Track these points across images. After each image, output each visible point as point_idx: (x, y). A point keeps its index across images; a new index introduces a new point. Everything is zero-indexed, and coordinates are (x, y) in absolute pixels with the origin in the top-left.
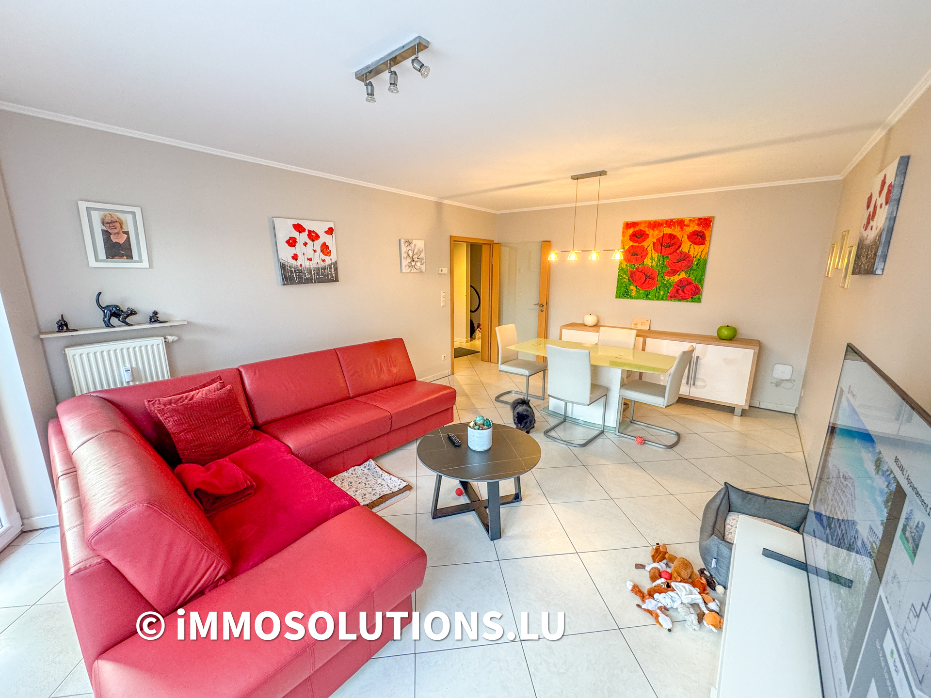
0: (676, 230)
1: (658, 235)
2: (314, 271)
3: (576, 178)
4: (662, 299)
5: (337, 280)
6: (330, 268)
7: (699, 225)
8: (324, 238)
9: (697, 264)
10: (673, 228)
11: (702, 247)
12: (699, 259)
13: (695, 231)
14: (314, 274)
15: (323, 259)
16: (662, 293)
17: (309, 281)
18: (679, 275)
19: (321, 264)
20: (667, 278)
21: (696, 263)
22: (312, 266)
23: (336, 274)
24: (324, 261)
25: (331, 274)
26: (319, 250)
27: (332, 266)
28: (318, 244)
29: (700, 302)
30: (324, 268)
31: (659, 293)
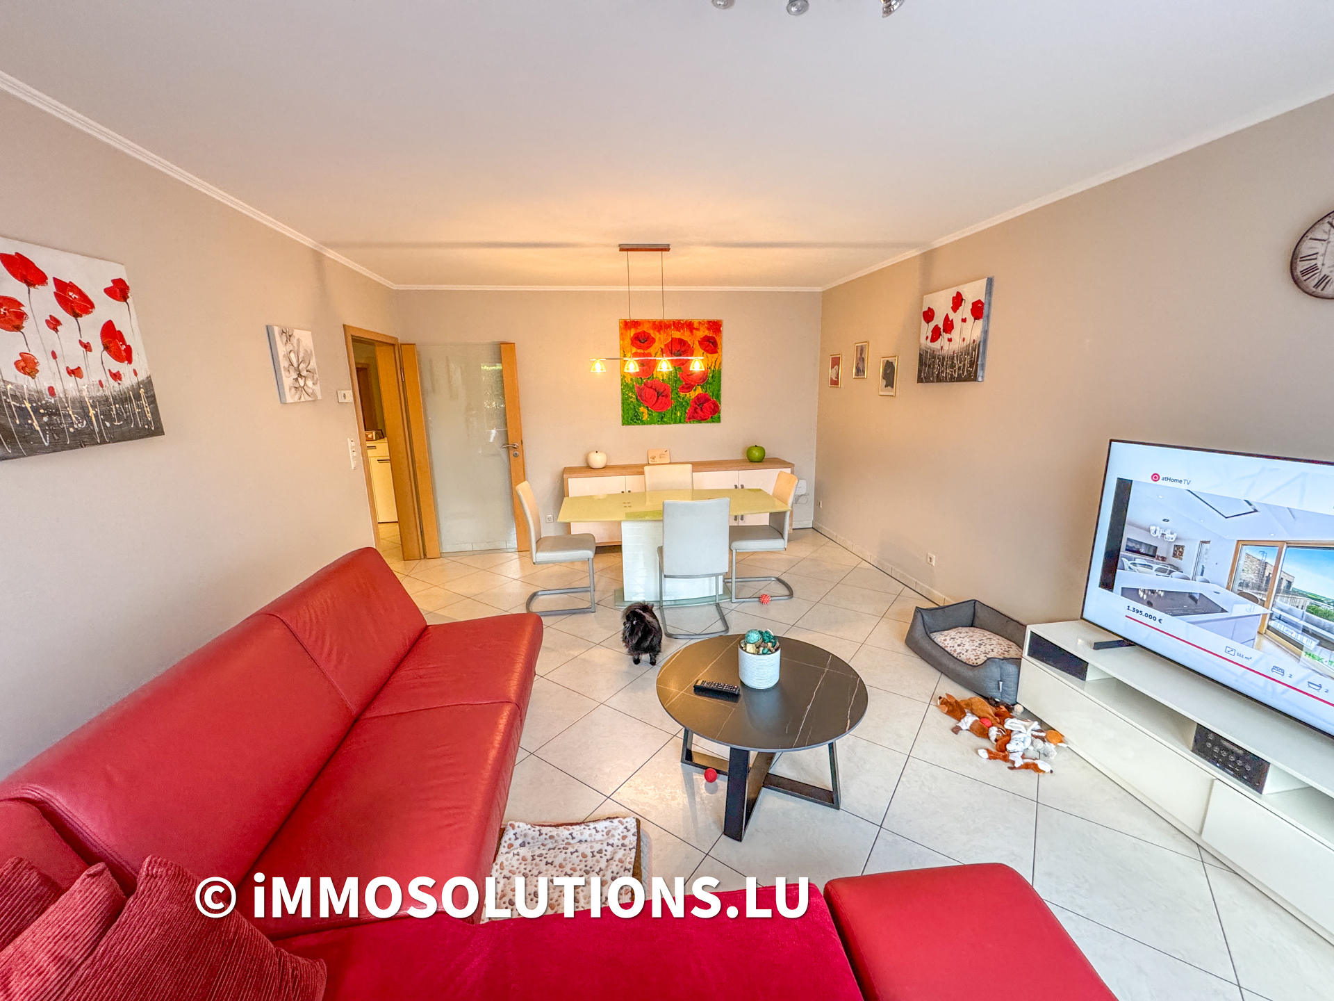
0: (686, 334)
1: (667, 339)
2: (94, 407)
3: (624, 248)
4: (680, 422)
5: (159, 431)
6: (138, 397)
7: (709, 329)
8: (106, 309)
9: (713, 376)
10: (682, 331)
11: (715, 355)
12: (714, 371)
13: (706, 336)
14: (96, 416)
15: (114, 371)
16: (679, 414)
17: (83, 439)
18: (695, 390)
19: (112, 387)
20: (682, 394)
21: (711, 375)
22: (85, 394)
23: (155, 412)
24: (116, 376)
25: (143, 414)
26: (97, 344)
27: (142, 391)
28: (91, 326)
29: (720, 422)
30: (123, 399)
31: (675, 414)
